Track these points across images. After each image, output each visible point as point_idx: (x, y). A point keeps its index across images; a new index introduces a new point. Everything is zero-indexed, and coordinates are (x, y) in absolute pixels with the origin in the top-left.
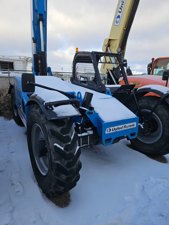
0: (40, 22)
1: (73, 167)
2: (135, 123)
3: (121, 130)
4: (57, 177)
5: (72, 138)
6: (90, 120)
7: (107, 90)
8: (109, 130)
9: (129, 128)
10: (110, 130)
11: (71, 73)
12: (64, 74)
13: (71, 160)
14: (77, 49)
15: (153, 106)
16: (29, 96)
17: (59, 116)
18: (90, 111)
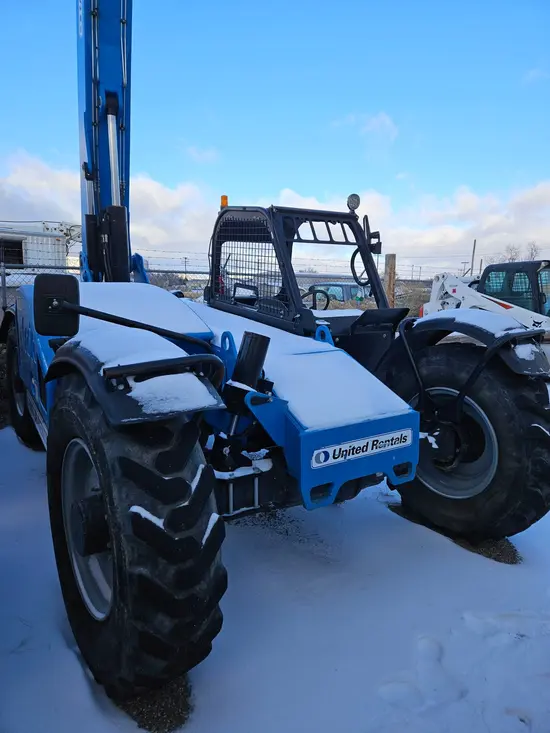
0: (110, 117)
1: (198, 588)
2: (408, 433)
3: (361, 454)
4: (139, 626)
5: (194, 485)
6: (259, 425)
7: (318, 325)
8: (322, 457)
9: (390, 447)
10: (327, 455)
11: (206, 273)
12: (190, 277)
13: (189, 563)
14: (224, 198)
15: (464, 376)
16: (54, 346)
17: (148, 412)
18: (261, 395)
